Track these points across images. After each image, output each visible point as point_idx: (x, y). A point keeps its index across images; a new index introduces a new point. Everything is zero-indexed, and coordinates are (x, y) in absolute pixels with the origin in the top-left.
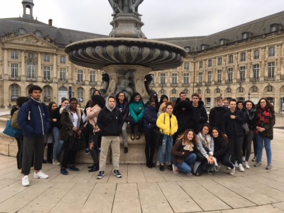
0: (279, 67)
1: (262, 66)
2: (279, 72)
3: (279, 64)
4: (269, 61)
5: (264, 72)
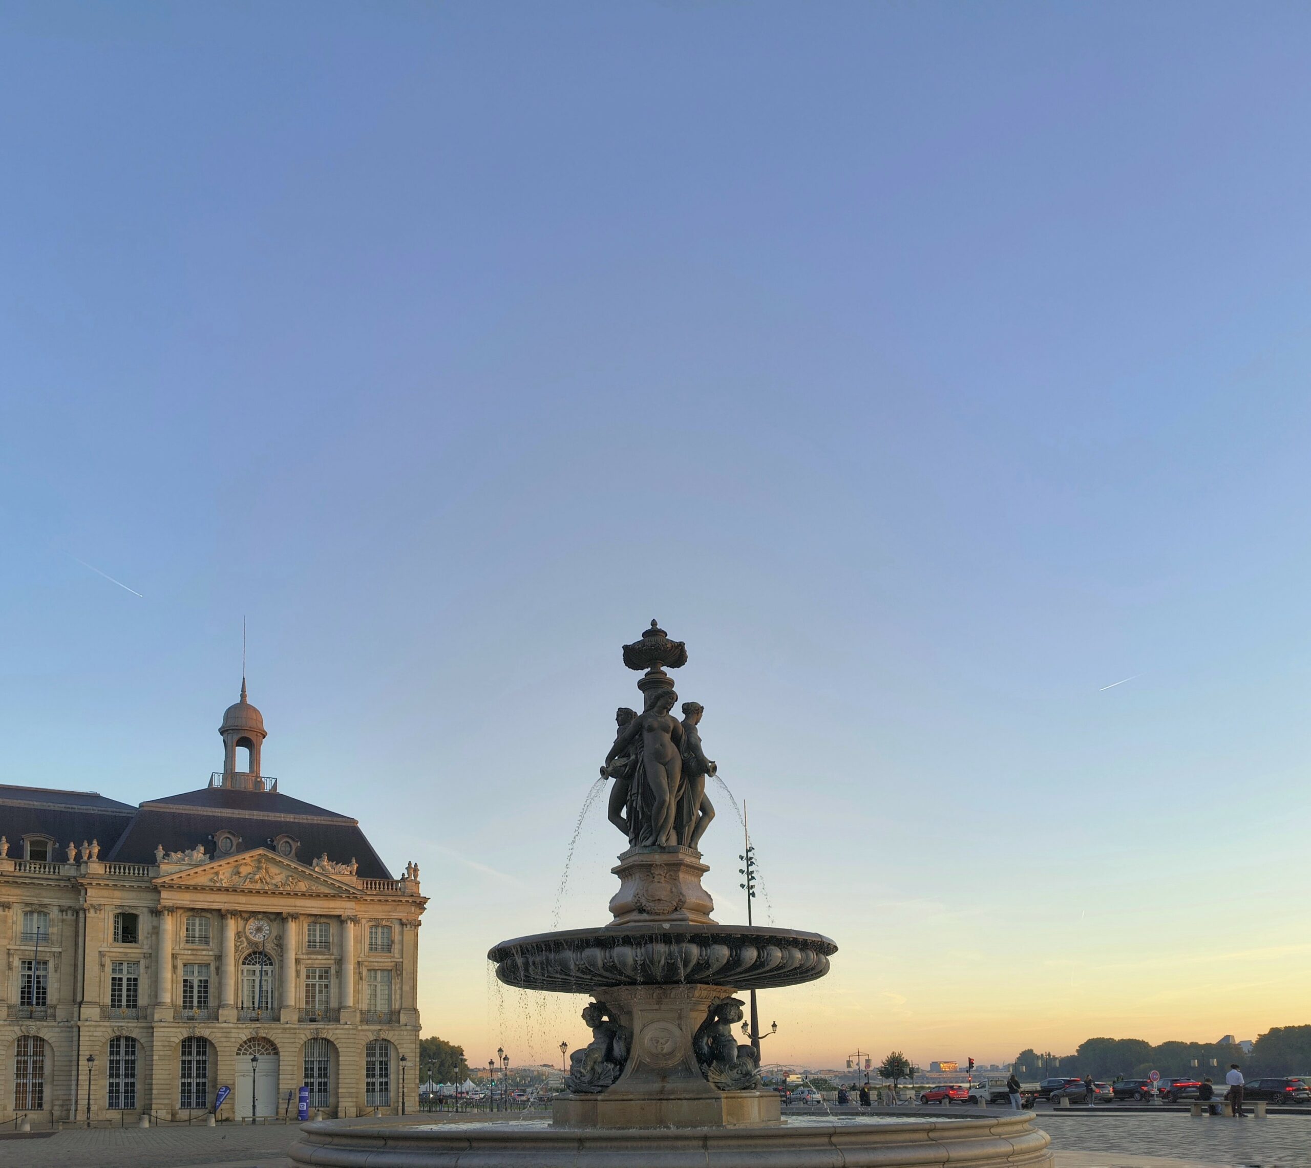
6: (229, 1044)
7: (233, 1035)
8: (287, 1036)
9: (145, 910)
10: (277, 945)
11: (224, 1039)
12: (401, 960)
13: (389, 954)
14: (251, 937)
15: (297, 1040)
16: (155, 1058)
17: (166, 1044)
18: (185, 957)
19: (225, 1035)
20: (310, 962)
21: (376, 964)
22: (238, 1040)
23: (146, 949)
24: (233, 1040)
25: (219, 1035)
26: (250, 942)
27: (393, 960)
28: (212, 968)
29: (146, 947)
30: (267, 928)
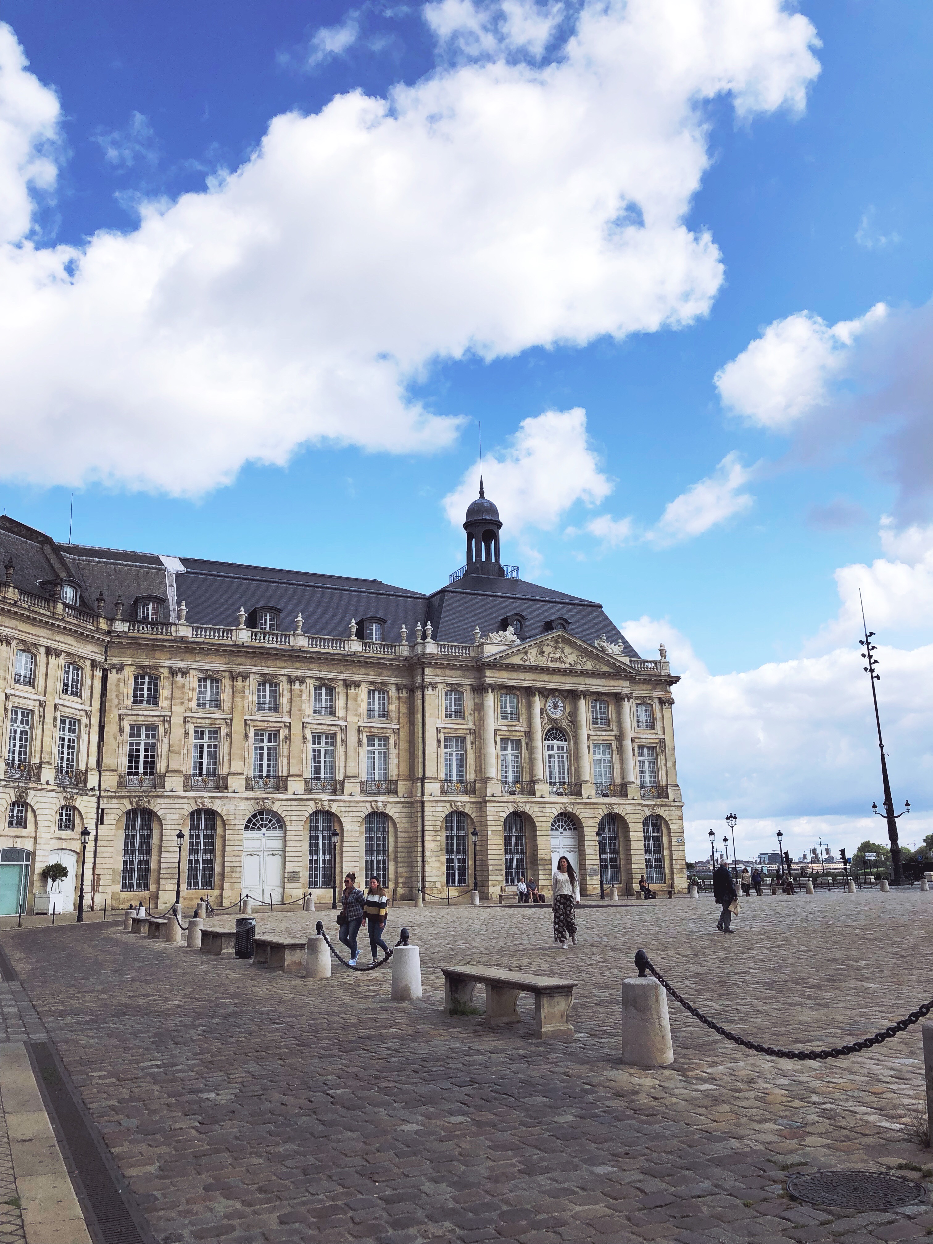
6: (544, 819)
7: (548, 810)
8: (589, 811)
9: (468, 688)
10: (570, 722)
11: (540, 814)
12: (663, 737)
13: (653, 731)
14: (550, 713)
15: (597, 816)
16: (489, 833)
17: (497, 818)
18: (502, 733)
19: (541, 809)
20: (595, 738)
21: (644, 740)
22: (551, 815)
23: (471, 726)
24: (548, 815)
25: (536, 810)
26: (551, 720)
27: (657, 736)
28: (523, 744)
29: (471, 723)
30: (562, 705)
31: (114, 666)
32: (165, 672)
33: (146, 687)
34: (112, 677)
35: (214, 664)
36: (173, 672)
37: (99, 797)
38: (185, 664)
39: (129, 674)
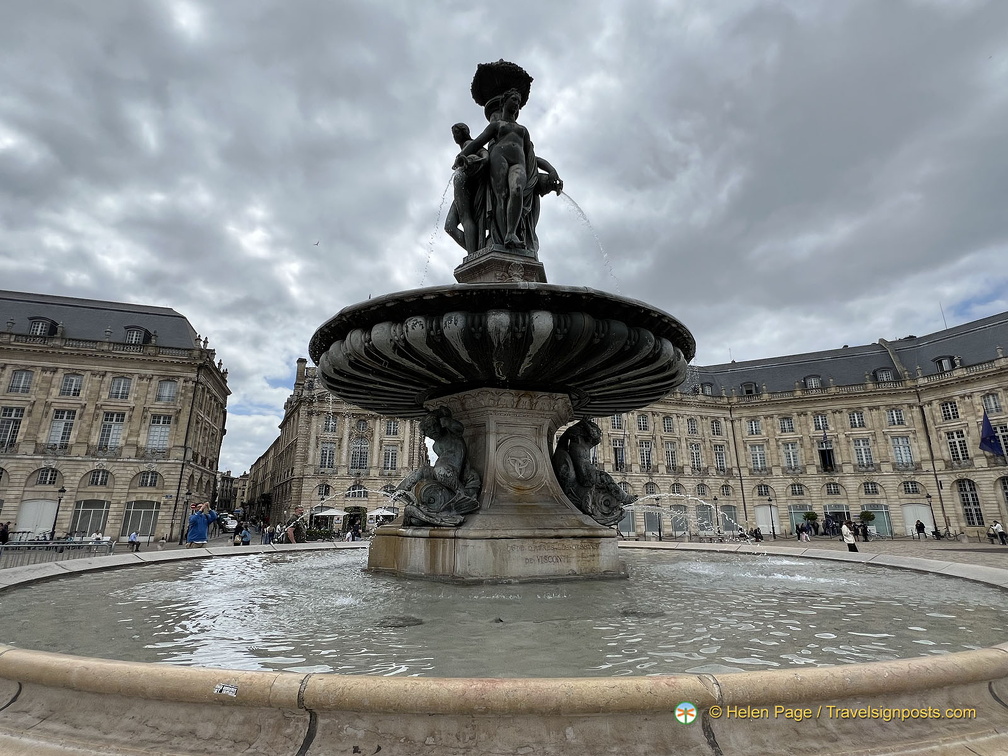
0: (135, 427)
1: (86, 418)
2: (133, 439)
3: (136, 421)
4: (109, 409)
5: (90, 433)
31: (925, 403)
32: (958, 398)
33: (950, 409)
34: (926, 409)
35: (988, 386)
36: (963, 397)
37: (936, 475)
38: (968, 391)
39: (935, 404)
